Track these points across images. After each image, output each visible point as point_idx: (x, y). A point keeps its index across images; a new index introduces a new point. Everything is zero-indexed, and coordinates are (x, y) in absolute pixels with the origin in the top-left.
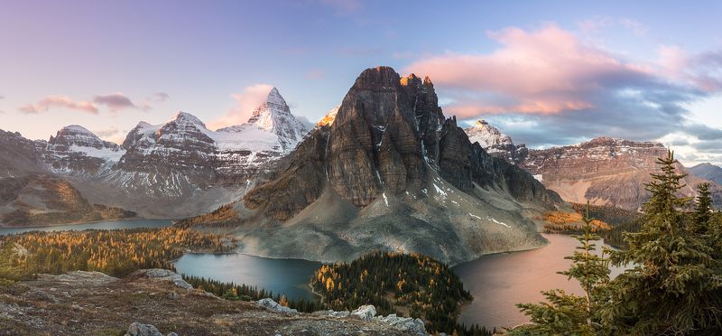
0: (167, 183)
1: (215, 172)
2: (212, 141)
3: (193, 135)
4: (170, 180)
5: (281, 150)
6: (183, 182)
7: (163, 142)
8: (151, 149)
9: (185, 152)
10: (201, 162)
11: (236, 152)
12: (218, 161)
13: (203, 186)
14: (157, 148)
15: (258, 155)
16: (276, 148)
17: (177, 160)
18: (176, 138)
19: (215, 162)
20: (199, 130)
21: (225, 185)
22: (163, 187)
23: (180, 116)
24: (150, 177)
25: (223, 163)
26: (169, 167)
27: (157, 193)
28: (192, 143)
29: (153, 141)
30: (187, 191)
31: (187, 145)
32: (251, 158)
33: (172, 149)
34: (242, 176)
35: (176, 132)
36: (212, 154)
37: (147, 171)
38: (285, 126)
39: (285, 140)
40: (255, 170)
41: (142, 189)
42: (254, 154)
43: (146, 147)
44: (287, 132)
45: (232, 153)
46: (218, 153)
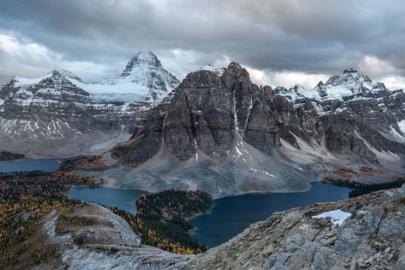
0: (49, 129)
1: (93, 119)
2: (87, 94)
3: (69, 89)
4: (52, 126)
5: (152, 100)
6: (64, 127)
7: (40, 95)
8: (29, 101)
9: (63, 103)
10: (79, 111)
11: (111, 103)
12: (95, 110)
13: (82, 130)
14: (35, 100)
15: (130, 105)
16: (147, 99)
17: (55, 110)
18: (53, 91)
19: (92, 111)
20: (74, 86)
21: (102, 129)
22: (45, 132)
23: (55, 73)
24: (32, 124)
25: (99, 112)
26: (50, 116)
27: (40, 137)
28: (68, 96)
29: (30, 93)
30: (68, 135)
31: (64, 97)
32: (124, 108)
33: (51, 101)
34: (117, 122)
35: (54, 87)
36: (89, 105)
37: (28, 119)
38: (156, 80)
39: (156, 91)
40: (128, 117)
41: (25, 135)
42: (127, 104)
43: (24, 98)
44: (158, 85)
45: (107, 104)
46: (94, 103)
